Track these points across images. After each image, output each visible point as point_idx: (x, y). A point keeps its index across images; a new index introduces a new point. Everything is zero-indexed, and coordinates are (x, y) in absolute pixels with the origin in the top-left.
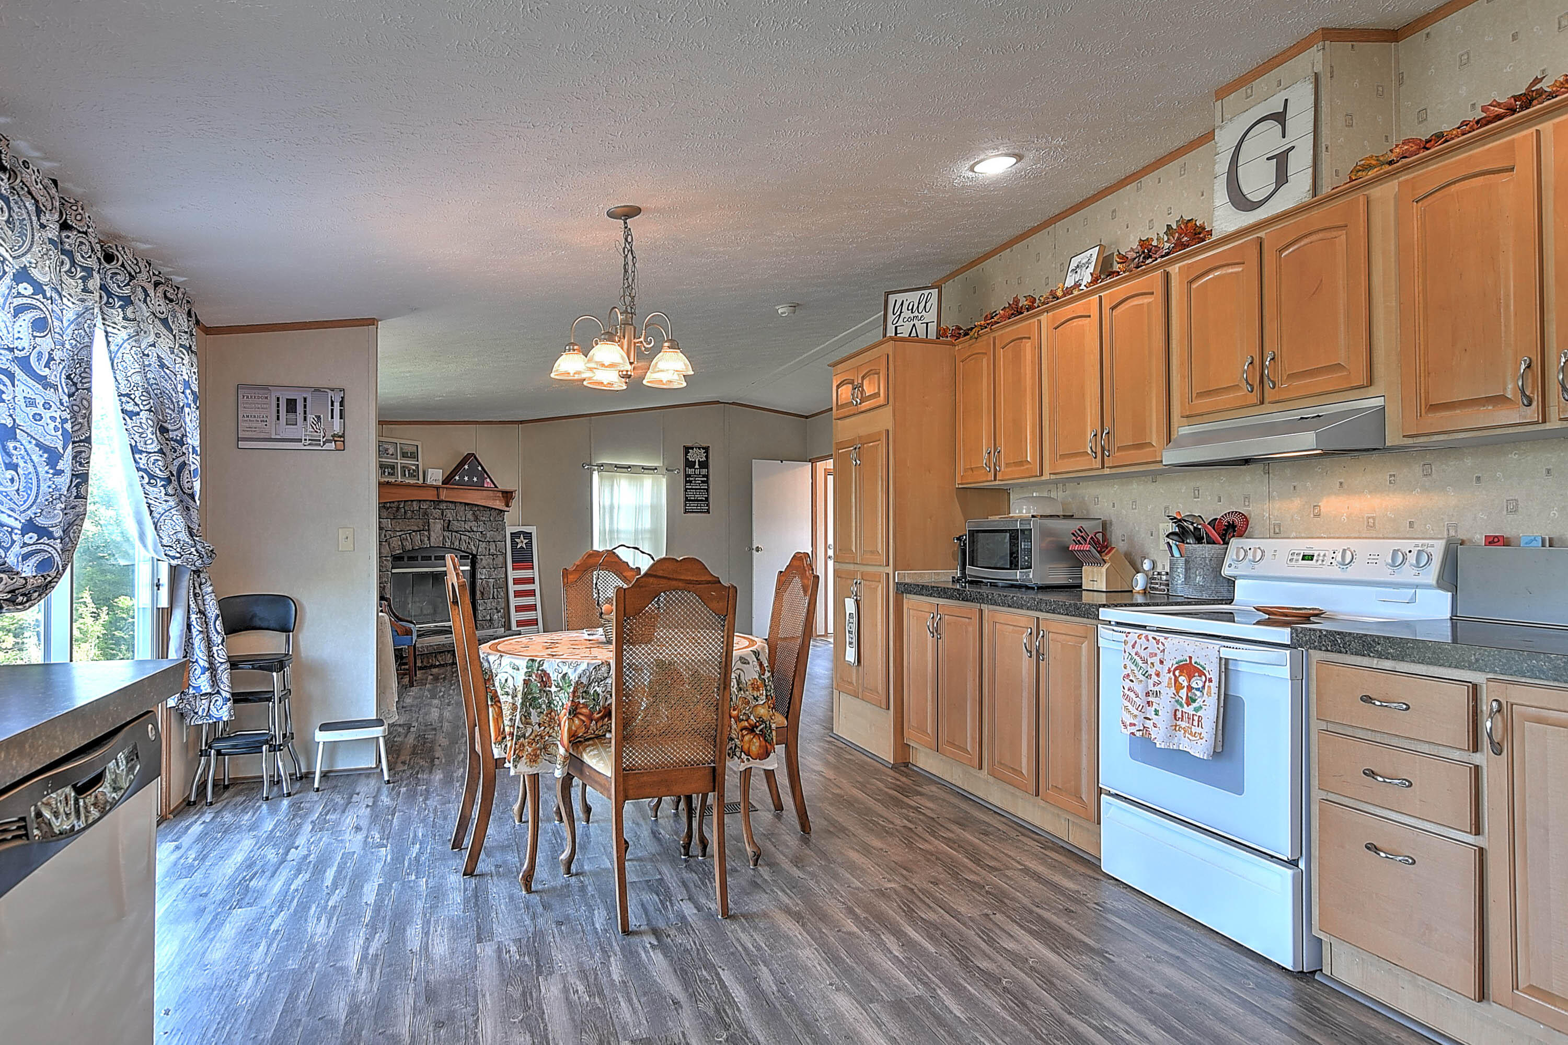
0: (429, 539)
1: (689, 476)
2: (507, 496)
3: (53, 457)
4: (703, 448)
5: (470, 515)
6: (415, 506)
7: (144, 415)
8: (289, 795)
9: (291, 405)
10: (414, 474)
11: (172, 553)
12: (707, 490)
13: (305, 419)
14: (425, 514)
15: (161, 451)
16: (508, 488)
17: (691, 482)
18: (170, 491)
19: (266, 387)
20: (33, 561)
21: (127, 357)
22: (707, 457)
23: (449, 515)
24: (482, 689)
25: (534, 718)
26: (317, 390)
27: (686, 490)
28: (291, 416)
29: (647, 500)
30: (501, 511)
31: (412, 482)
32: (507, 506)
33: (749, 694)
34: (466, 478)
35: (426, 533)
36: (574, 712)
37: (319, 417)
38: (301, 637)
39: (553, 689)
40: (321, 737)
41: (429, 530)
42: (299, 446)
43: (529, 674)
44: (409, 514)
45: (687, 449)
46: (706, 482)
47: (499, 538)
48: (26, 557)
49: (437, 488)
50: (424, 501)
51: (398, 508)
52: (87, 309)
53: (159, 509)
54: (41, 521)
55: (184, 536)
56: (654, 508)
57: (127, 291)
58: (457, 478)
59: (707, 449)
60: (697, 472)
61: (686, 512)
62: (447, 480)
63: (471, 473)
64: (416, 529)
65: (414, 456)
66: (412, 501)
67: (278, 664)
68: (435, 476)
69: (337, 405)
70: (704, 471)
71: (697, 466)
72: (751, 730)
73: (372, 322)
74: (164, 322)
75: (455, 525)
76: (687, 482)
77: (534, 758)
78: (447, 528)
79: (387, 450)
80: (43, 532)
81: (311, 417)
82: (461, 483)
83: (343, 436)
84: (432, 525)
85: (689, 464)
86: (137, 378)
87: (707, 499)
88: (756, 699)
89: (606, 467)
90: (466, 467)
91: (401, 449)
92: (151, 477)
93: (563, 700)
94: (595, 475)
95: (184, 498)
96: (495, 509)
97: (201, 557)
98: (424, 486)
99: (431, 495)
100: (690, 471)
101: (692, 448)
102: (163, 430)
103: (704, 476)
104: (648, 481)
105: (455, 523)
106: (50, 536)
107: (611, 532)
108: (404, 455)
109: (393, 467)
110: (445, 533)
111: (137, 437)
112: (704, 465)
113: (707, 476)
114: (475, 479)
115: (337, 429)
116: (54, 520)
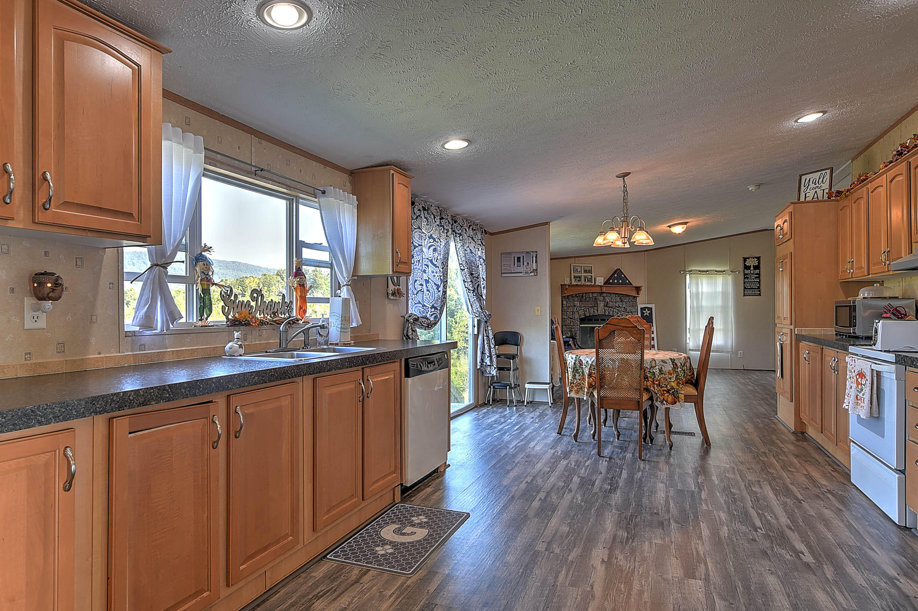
0: (597, 311)
1: (747, 274)
2: (638, 289)
3: (438, 287)
4: (756, 258)
5: (618, 299)
6: (591, 295)
7: (466, 270)
8: (516, 406)
9: (519, 258)
10: (590, 280)
11: (477, 315)
12: (759, 282)
13: (523, 264)
14: (596, 299)
15: (471, 281)
16: (637, 285)
17: (748, 278)
18: (474, 294)
19: (510, 253)
20: (433, 316)
21: (461, 252)
22: (759, 263)
23: (607, 299)
24: (564, 366)
25: (577, 377)
26: (527, 252)
27: (745, 283)
28: (519, 263)
29: (719, 289)
30: (635, 297)
31: (589, 284)
32: (638, 294)
33: (667, 376)
34: (616, 281)
35: (596, 308)
36: (590, 375)
37: (528, 263)
38: (522, 348)
39: (584, 367)
40: (527, 386)
41: (597, 307)
42: (521, 275)
43: (575, 361)
44: (588, 299)
45: (745, 259)
46: (759, 277)
47: (634, 310)
48: (432, 315)
49: (601, 286)
50: (595, 293)
51: (582, 296)
52: (447, 242)
53: (472, 300)
54: (435, 305)
55: (479, 310)
56: (724, 295)
57: (460, 231)
58: (611, 281)
59: (759, 258)
60: (752, 272)
61: (744, 295)
62: (607, 283)
63: (618, 278)
64: (591, 306)
65: (590, 271)
66: (589, 293)
67: (513, 357)
68: (600, 281)
69: (534, 258)
70: (757, 271)
71: (752, 268)
72: (668, 391)
73: (547, 223)
74: (472, 238)
75: (610, 304)
76: (745, 278)
77: (577, 392)
78: (606, 305)
79: (577, 269)
80: (436, 308)
81: (525, 263)
82: (613, 283)
83: (537, 270)
84: (599, 304)
85: (747, 268)
86: (463, 259)
87: (759, 288)
88: (670, 378)
89: (693, 272)
90: (616, 275)
91: (584, 269)
92: (469, 290)
93: (586, 371)
94: (688, 277)
95: (479, 296)
96: (632, 296)
97: (485, 317)
98: (595, 286)
99: (598, 290)
100: (747, 272)
101: (749, 258)
102: (472, 274)
103: (757, 274)
104: (720, 279)
105: (611, 303)
106: (437, 310)
107: (698, 307)
108: (585, 271)
109: (580, 277)
110: (605, 308)
111: (464, 277)
112: (757, 267)
113: (759, 274)
114: (620, 281)
115: (535, 268)
116: (438, 305)
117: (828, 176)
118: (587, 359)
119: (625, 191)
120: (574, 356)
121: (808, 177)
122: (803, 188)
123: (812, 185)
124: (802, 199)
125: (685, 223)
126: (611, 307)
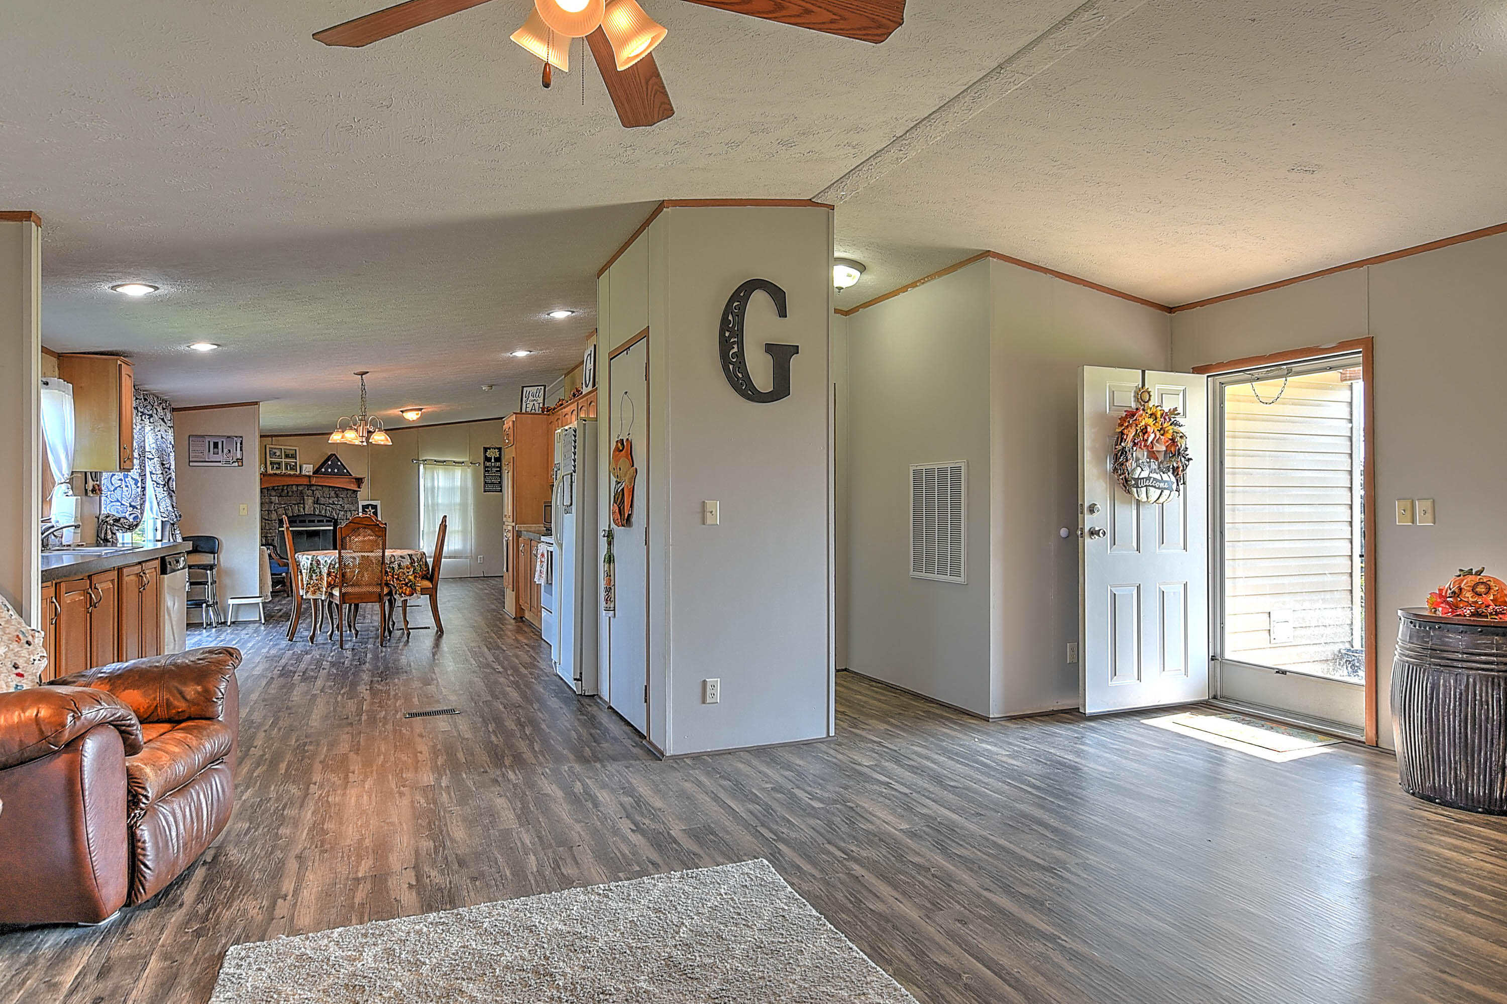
0: (304, 509)
1: (487, 467)
2: (359, 481)
3: (136, 482)
4: (497, 448)
5: (332, 494)
6: (294, 488)
7: (156, 459)
8: (216, 627)
9: (216, 445)
10: (293, 468)
11: (165, 515)
12: (500, 477)
13: (223, 451)
14: (301, 493)
15: (162, 473)
16: (358, 476)
17: (488, 471)
18: (165, 489)
19: (203, 436)
20: (132, 516)
21: (150, 437)
22: (500, 454)
23: (318, 494)
24: (296, 568)
25: (314, 577)
26: (228, 437)
27: (485, 476)
28: (216, 450)
29: (458, 483)
30: (355, 491)
31: (292, 473)
32: (359, 487)
33: (405, 571)
34: (330, 470)
35: (302, 505)
36: (329, 574)
37: (230, 451)
38: (221, 556)
39: (322, 566)
40: (231, 602)
41: (304, 504)
42: (219, 464)
43: (312, 561)
44: (290, 493)
45: (486, 449)
46: (500, 471)
47: (354, 508)
48: (130, 515)
49: (309, 477)
50: (301, 485)
51: (283, 490)
52: (142, 427)
53: (159, 497)
54: (133, 504)
55: (170, 508)
56: (464, 490)
57: (151, 412)
58: (323, 470)
59: (500, 449)
60: (493, 464)
61: (485, 492)
62: (316, 472)
63: (332, 467)
64: (295, 502)
65: (294, 456)
66: (292, 485)
67: (211, 567)
68: (308, 469)
69: (239, 444)
70: (498, 464)
71: (493, 461)
72: (406, 584)
73: (256, 403)
74: (163, 419)
75: (322, 500)
76: (486, 471)
77: (314, 593)
78: (317, 502)
79: (275, 453)
80: (134, 507)
81: (225, 451)
82: (326, 473)
83: (242, 459)
84: (306, 500)
85: (488, 459)
86: (154, 445)
87: (500, 483)
88: (408, 572)
89: (428, 462)
90: (330, 463)
91: (285, 452)
92: (158, 484)
93: (325, 571)
94: (422, 467)
95: (170, 493)
96: (350, 490)
97: (176, 517)
98: (300, 476)
99: (305, 481)
100: (488, 464)
101: (490, 449)
102: (163, 464)
103: (498, 467)
104: (458, 472)
105: (322, 499)
106: (137, 508)
107: (433, 504)
108: (287, 456)
109: (279, 464)
110: (316, 506)
111: (152, 468)
112: (498, 460)
113: (500, 467)
114: (336, 471)
115: (239, 456)
116: (137, 503)
117: (542, 392)
118: (326, 559)
119: (363, 390)
120: (310, 557)
121: (529, 389)
122: (524, 399)
123: (531, 398)
124: (524, 411)
125: (421, 409)
126: (324, 505)
